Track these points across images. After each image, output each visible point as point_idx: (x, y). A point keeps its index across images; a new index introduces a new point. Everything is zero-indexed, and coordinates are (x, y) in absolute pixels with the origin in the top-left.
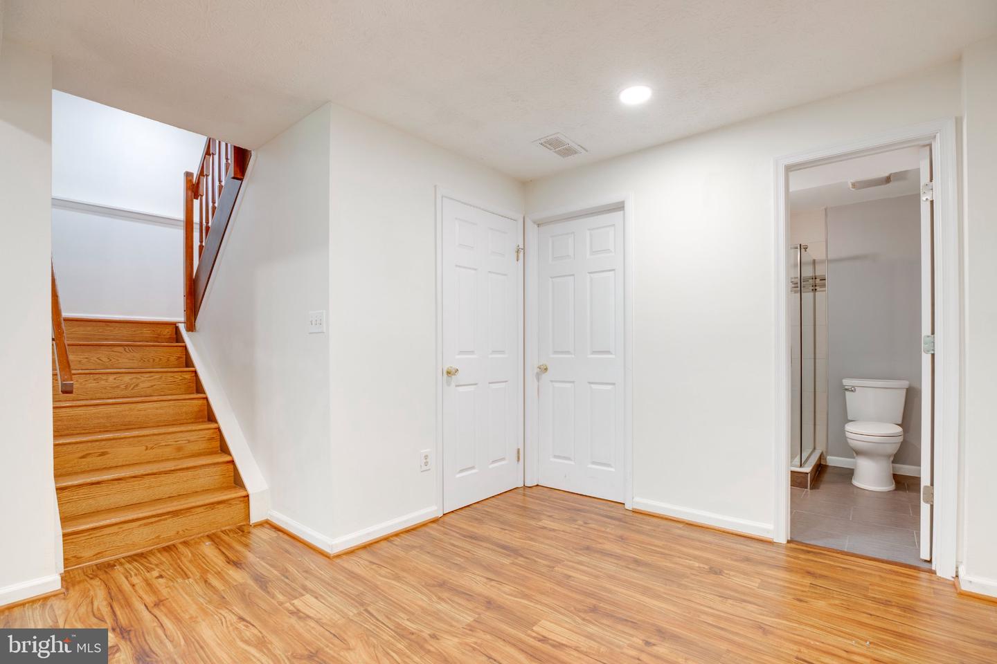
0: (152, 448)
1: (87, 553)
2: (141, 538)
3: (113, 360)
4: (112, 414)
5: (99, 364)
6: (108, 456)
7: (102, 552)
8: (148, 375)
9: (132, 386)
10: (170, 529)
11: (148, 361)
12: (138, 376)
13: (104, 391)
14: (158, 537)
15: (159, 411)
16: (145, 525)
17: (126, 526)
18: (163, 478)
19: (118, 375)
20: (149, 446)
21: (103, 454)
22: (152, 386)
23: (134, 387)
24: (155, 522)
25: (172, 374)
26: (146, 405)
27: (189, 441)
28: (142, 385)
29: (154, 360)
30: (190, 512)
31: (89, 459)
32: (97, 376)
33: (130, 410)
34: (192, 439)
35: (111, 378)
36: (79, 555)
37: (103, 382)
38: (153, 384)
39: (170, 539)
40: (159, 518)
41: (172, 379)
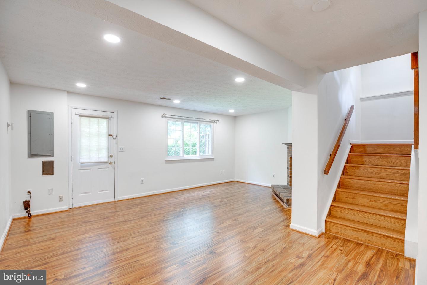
0: (373, 202)
1: (333, 230)
2: (350, 234)
3: (376, 162)
4: (364, 184)
5: (370, 163)
6: (354, 199)
7: (337, 232)
8: (385, 169)
9: (378, 173)
10: (363, 237)
11: (391, 163)
12: (381, 169)
13: (367, 174)
14: (357, 237)
15: (383, 186)
16: (353, 230)
17: (346, 227)
18: (369, 215)
19: (372, 168)
20: (372, 200)
21: (353, 198)
22: (387, 175)
23: (379, 174)
24: (357, 231)
25: (397, 170)
26: (378, 183)
27: (391, 203)
28: (382, 174)
29: (394, 163)
30: (372, 234)
31: (348, 199)
32: (364, 168)
33: (370, 183)
34: (393, 202)
35: (369, 169)
36: (331, 230)
37: (366, 171)
38: (387, 174)
39: (362, 241)
40: (358, 230)
41: (397, 173)
